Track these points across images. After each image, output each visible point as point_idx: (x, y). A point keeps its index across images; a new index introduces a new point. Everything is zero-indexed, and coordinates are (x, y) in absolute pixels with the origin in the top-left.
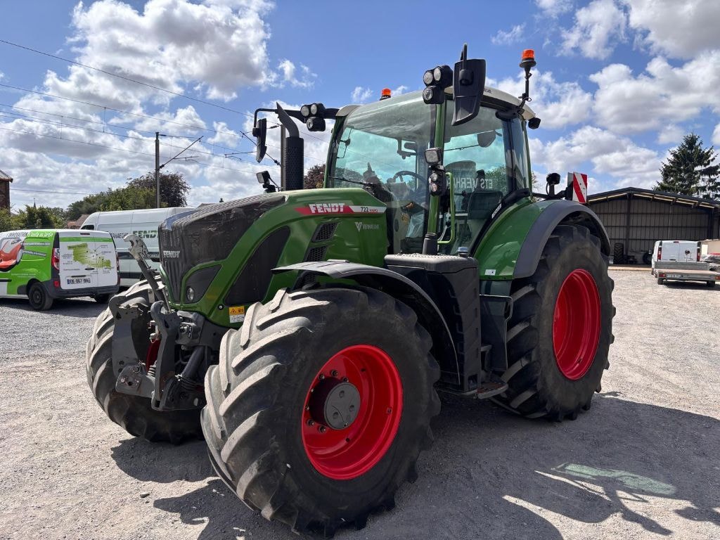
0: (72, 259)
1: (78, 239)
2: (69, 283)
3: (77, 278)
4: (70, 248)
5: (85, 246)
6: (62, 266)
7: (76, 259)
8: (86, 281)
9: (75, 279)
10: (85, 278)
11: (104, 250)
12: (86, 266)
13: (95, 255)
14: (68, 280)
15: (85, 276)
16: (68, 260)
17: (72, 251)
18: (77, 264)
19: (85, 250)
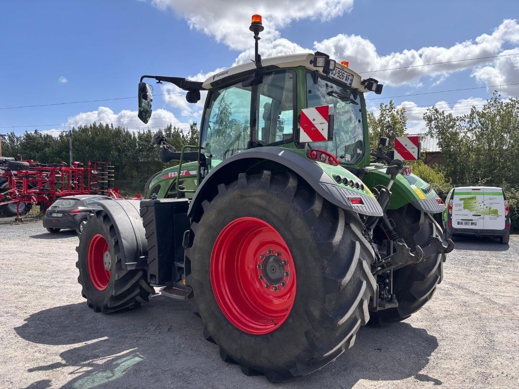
0: (462, 207)
1: (468, 193)
2: (458, 224)
3: (466, 221)
4: (461, 199)
5: (473, 198)
6: (454, 212)
7: (465, 208)
8: (472, 224)
9: (464, 222)
10: (472, 222)
11: (491, 201)
12: (474, 213)
13: (482, 205)
14: (458, 222)
15: (472, 220)
16: (459, 208)
17: (463, 201)
18: (466, 211)
19: (474, 201)
